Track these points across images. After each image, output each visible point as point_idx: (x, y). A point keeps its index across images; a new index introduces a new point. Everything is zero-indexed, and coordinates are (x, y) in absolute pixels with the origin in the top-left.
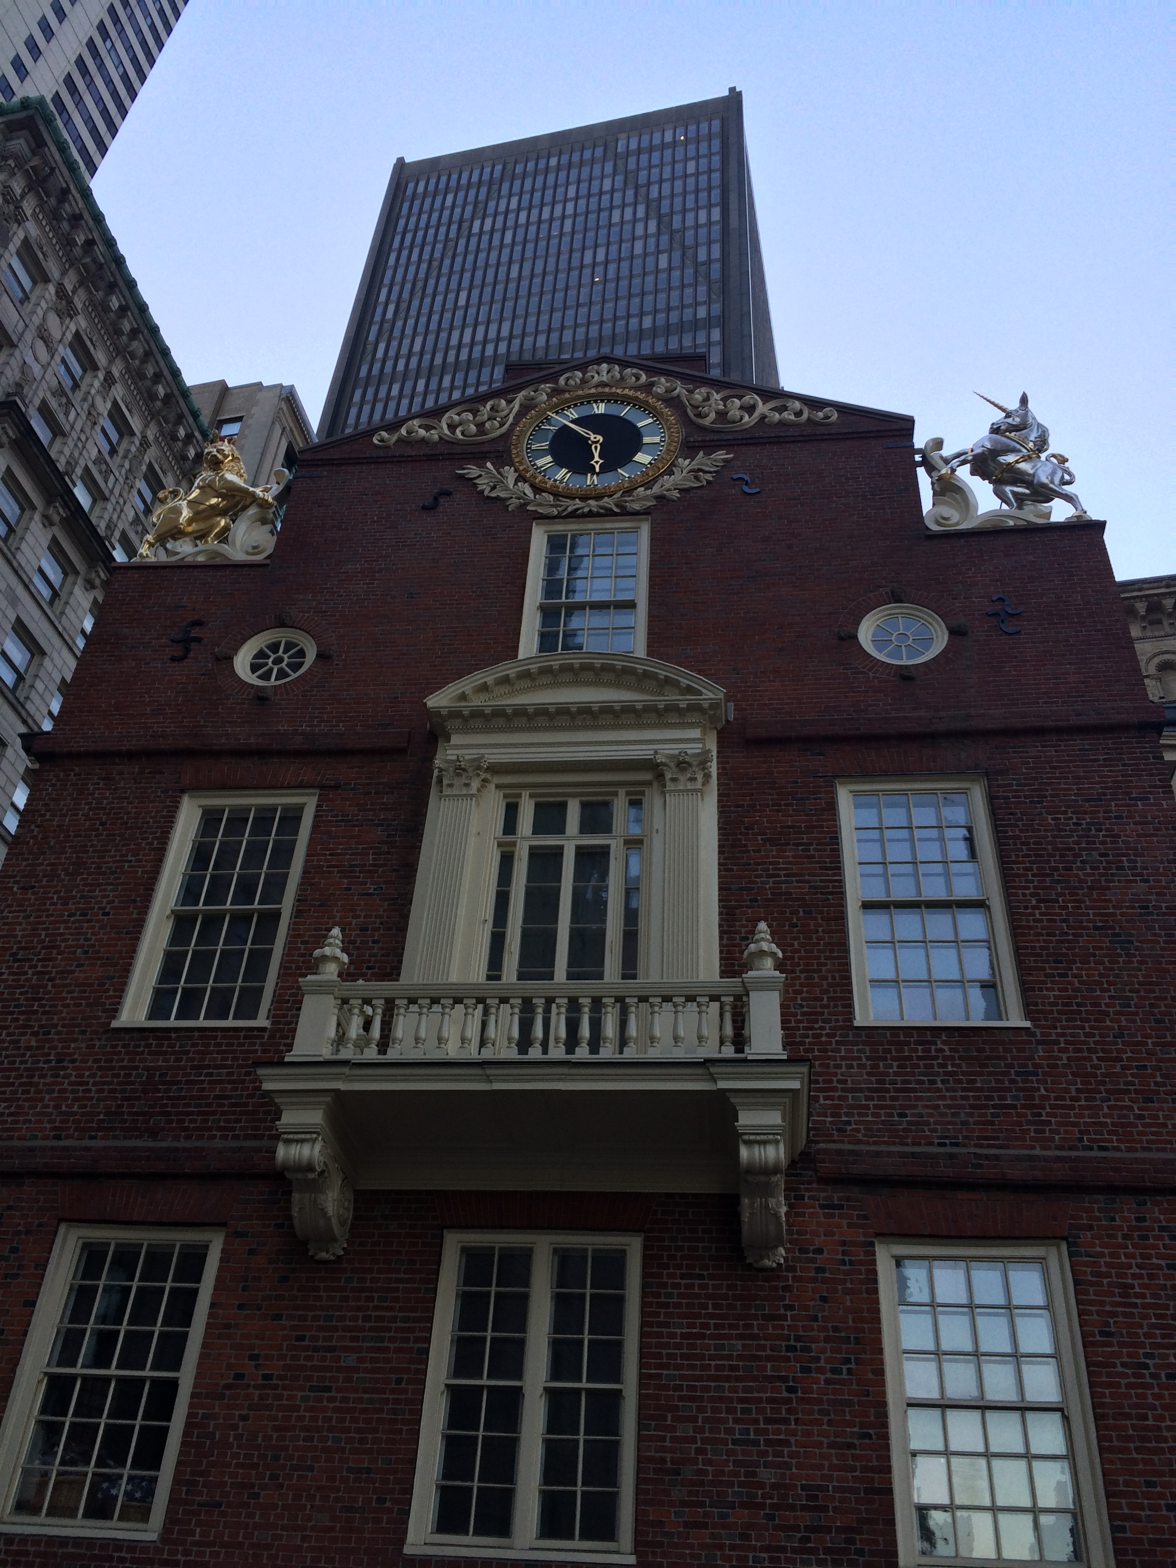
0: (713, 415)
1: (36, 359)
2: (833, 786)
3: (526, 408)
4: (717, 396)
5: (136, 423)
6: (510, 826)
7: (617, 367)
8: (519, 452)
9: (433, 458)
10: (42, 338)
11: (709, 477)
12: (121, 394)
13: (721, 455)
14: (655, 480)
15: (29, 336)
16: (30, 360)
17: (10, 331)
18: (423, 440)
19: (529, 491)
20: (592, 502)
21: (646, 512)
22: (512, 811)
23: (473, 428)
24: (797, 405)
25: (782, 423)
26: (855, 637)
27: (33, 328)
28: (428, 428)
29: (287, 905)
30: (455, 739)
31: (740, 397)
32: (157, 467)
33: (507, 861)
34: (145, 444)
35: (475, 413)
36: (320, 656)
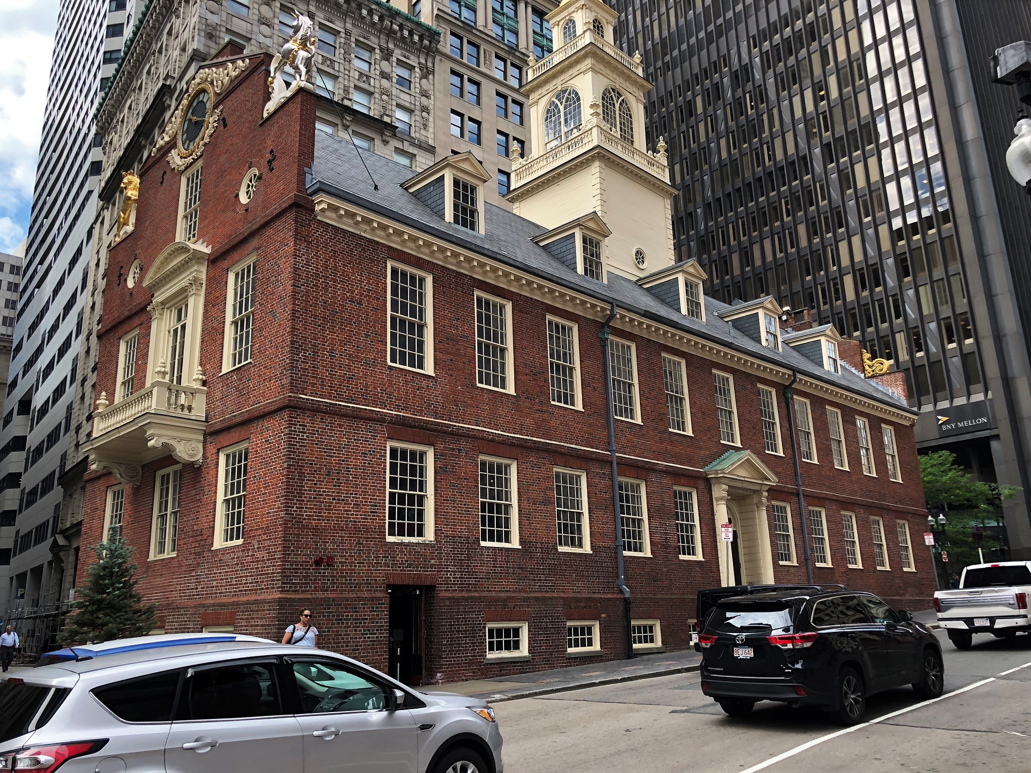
0: (220, 85)
1: (265, 36)
2: (228, 273)
5: (338, 26)
8: (179, 140)
9: (162, 154)
10: (264, 24)
11: (215, 125)
12: (322, 17)
13: (220, 109)
14: (205, 134)
15: (255, 29)
16: (262, 39)
17: (244, 34)
18: (161, 147)
19: (179, 160)
20: (190, 158)
21: (202, 153)
27: (256, 23)
30: (155, 295)
32: (361, 39)
34: (348, 33)
36: (141, 269)
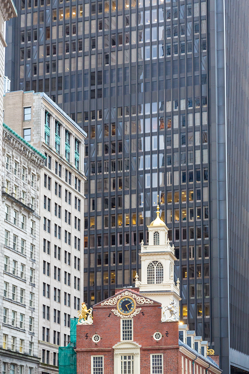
0: (139, 302)
2: (150, 354)
3: (118, 299)
4: (140, 298)
5: (19, 160)
6: (122, 359)
7: (128, 292)
8: (118, 308)
9: (108, 308)
11: (139, 312)
13: (140, 309)
14: (133, 313)
18: (107, 305)
19: (120, 314)
20: (127, 316)
21: (132, 318)
22: (122, 357)
23: (112, 303)
24: (149, 300)
25: (147, 303)
26: (153, 337)
28: (107, 302)
29: (103, 367)
30: (116, 351)
31: (142, 298)
33: (122, 362)
35: (112, 300)
36: (101, 339)
